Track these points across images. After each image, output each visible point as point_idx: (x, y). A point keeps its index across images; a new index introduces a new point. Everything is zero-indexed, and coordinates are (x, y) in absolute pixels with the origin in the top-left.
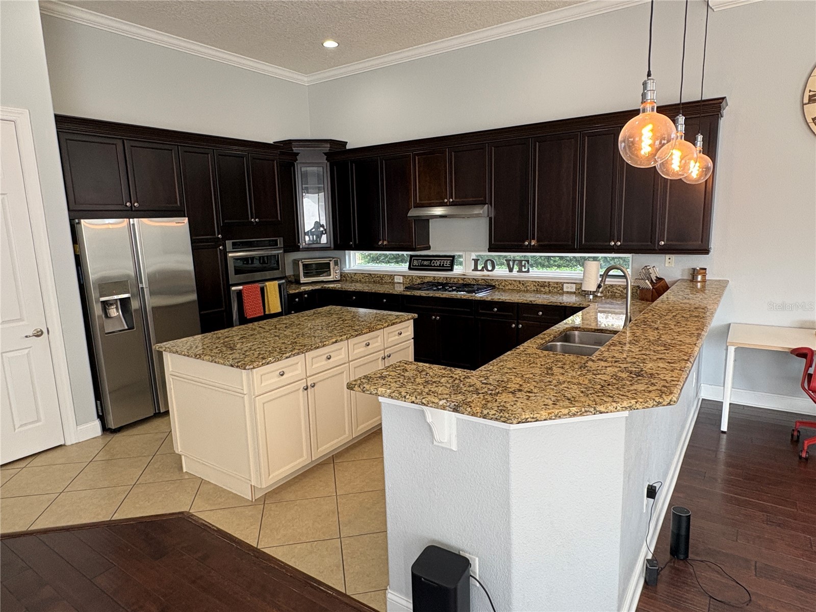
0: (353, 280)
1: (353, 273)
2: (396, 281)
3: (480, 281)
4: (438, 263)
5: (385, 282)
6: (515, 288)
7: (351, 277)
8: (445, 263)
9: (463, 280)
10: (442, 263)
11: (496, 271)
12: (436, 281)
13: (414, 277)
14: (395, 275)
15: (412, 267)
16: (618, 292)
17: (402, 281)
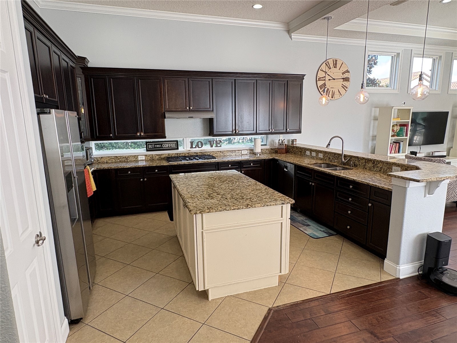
0: (100, 162)
1: (99, 157)
2: (139, 159)
3: (199, 154)
4: (167, 146)
5: (130, 161)
6: (218, 155)
7: (98, 160)
8: (172, 145)
9: (188, 154)
10: (170, 145)
11: (204, 147)
12: (170, 156)
13: (153, 155)
14: (138, 155)
15: (148, 149)
16: (264, 152)
17: (144, 159)
